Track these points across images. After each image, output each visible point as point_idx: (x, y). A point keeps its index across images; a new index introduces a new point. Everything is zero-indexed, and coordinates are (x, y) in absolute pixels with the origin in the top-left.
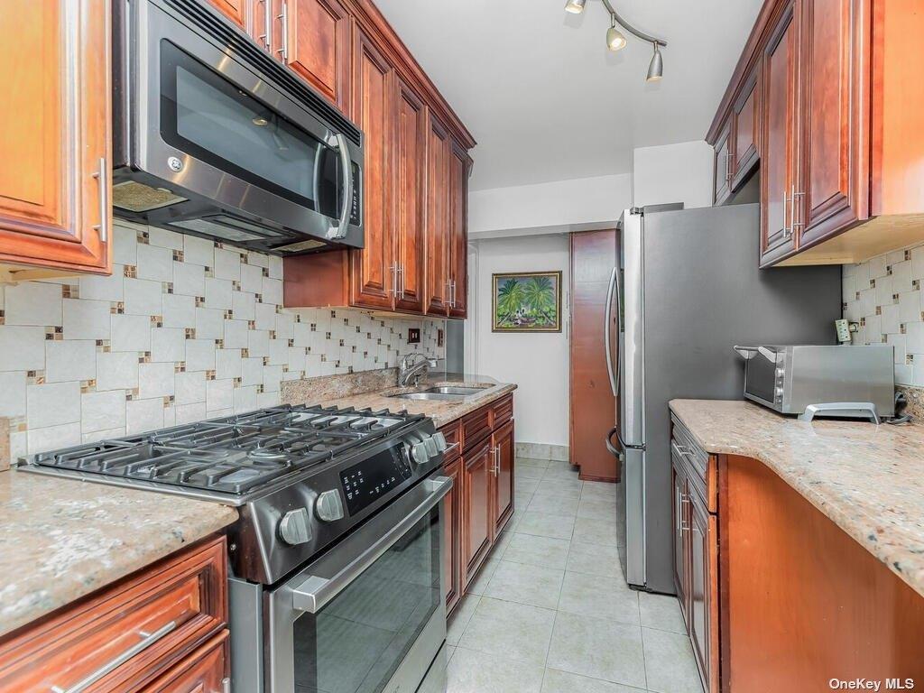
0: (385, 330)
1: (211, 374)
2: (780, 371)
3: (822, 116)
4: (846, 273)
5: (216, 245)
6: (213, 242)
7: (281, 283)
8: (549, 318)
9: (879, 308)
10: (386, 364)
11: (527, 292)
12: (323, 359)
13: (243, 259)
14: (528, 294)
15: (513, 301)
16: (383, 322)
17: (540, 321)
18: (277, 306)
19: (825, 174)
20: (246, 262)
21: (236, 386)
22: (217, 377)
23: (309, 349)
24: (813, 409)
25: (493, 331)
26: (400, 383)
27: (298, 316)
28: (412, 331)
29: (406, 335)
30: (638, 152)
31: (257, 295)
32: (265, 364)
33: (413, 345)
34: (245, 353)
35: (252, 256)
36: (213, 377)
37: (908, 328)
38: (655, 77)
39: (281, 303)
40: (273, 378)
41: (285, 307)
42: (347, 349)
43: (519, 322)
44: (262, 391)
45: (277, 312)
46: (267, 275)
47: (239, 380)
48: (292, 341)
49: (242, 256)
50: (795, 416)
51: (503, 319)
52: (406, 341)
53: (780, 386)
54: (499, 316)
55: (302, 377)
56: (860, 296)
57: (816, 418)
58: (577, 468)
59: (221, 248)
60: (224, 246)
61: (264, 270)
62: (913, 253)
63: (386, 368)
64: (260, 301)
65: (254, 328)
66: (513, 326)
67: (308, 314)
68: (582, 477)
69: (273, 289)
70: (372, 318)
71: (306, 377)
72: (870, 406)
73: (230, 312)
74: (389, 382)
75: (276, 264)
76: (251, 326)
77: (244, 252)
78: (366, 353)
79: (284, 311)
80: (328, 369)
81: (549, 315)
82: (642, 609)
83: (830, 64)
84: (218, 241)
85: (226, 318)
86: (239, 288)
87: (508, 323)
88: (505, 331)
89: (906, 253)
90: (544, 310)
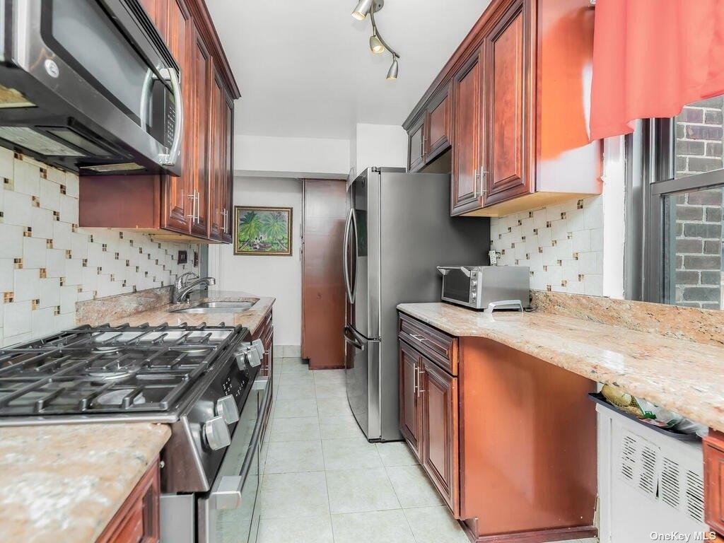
0: (162, 251)
1: (8, 297)
2: (474, 283)
3: (502, 127)
4: (493, 222)
5: (16, 156)
6: (12, 153)
7: (77, 201)
8: (282, 244)
9: (513, 244)
10: (162, 283)
11: (264, 222)
12: (112, 280)
13: (42, 174)
14: (266, 225)
15: (253, 230)
16: (160, 244)
17: (275, 247)
18: (73, 225)
19: (505, 163)
20: (45, 177)
21: (34, 308)
22: (15, 300)
23: (101, 269)
24: (492, 305)
25: (235, 254)
26: (175, 299)
27: (92, 236)
28: (181, 253)
29: (176, 257)
30: (360, 126)
31: (55, 213)
32: (61, 284)
33: (181, 265)
34: (43, 272)
35: (52, 172)
36: (11, 300)
37: (530, 256)
38: (392, 77)
39: (77, 222)
40: (68, 299)
41: (81, 225)
42: (132, 269)
43: (258, 247)
44: (58, 313)
45: (73, 231)
46: (64, 193)
47: (38, 302)
48: (86, 261)
49: (41, 170)
50: (482, 310)
51: (243, 244)
52: (176, 262)
53: (474, 292)
54: (240, 241)
55: (94, 297)
56: (501, 236)
57: (495, 310)
58: (306, 361)
59: (21, 159)
60: (25, 158)
61: (62, 187)
62: (535, 214)
63: (162, 287)
64: (58, 219)
65: (51, 247)
66: (253, 250)
67: (101, 234)
68: (311, 368)
69: (70, 206)
70: (152, 240)
71: (98, 297)
72: (519, 302)
73: (30, 229)
74: (166, 300)
75: (72, 181)
76: (49, 245)
77: (44, 166)
78: (146, 273)
79: (80, 230)
80: (116, 289)
81: (282, 242)
82: (382, 456)
83: (508, 97)
84: (19, 150)
85: (24, 235)
86: (38, 205)
87: (248, 248)
88: (246, 254)
89: (530, 213)
90: (279, 238)
